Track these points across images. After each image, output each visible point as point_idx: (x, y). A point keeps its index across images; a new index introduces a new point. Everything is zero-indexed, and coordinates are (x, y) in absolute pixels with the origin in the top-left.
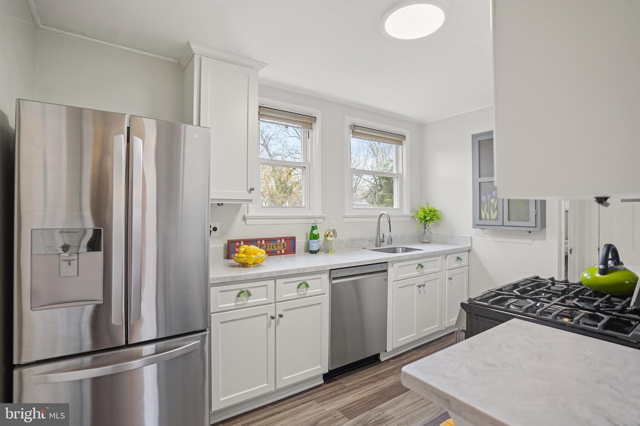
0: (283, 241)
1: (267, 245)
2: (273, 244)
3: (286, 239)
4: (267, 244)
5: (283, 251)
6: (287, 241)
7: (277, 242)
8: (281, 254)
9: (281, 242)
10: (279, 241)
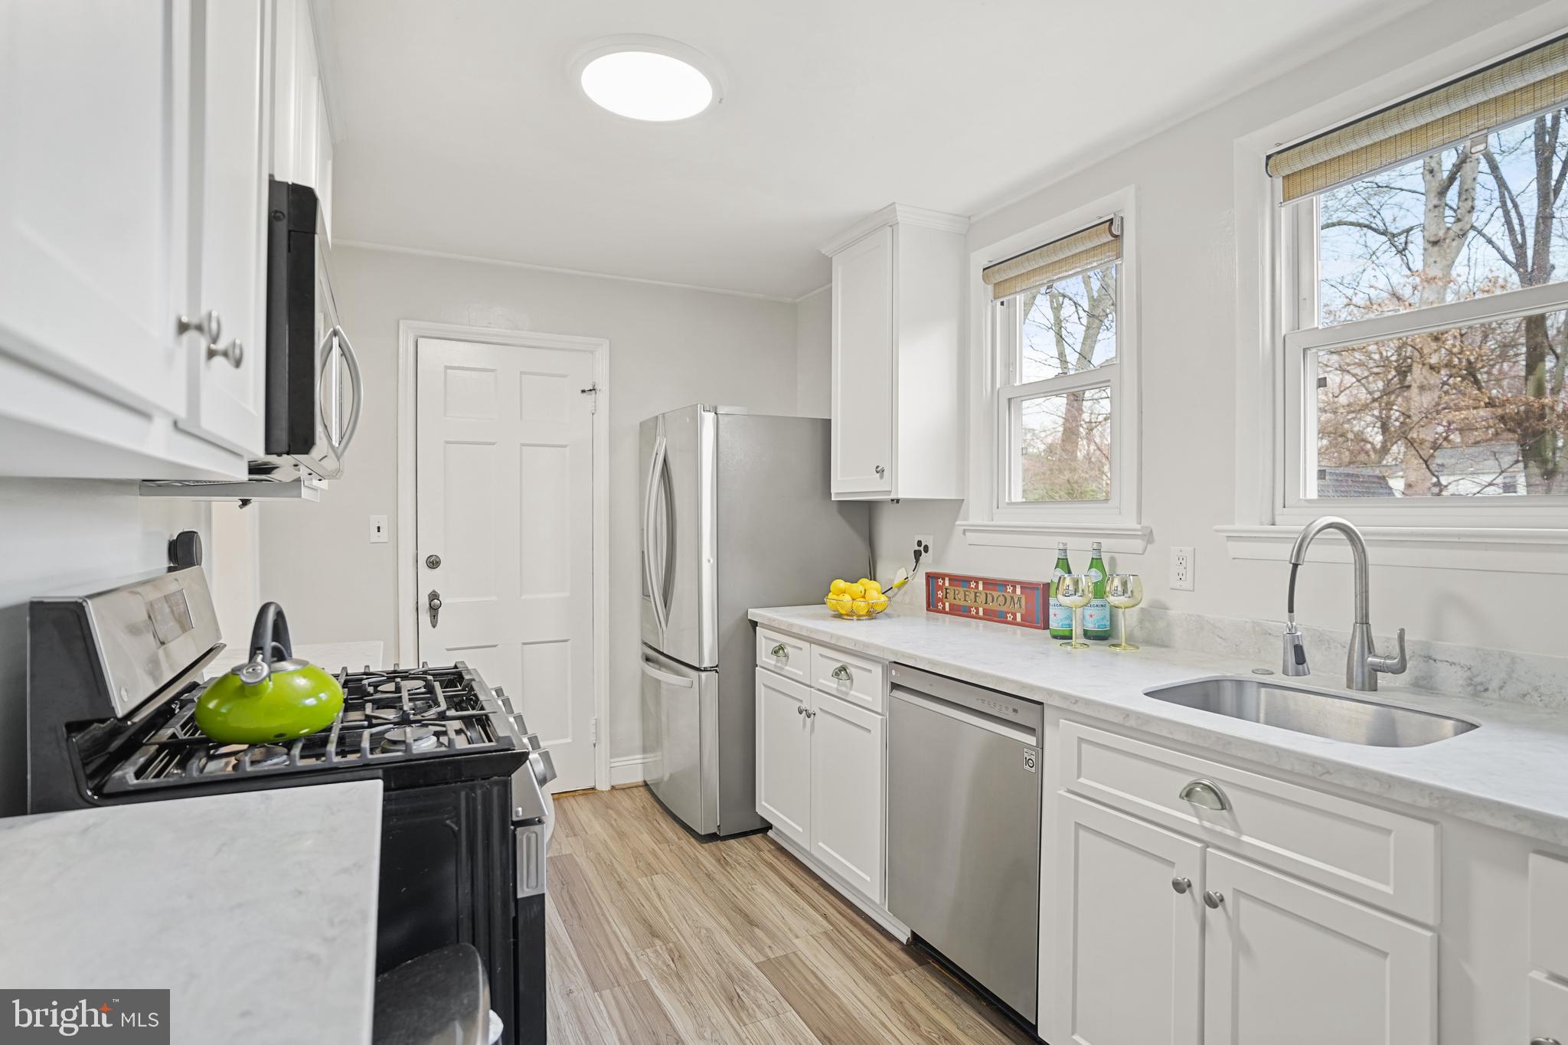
0: (1018, 591)
1: (986, 594)
2: (999, 593)
3: (1027, 587)
4: (988, 592)
5: (1019, 619)
6: (1028, 591)
7: (1006, 591)
8: (1014, 623)
9: (1014, 591)
10: (1010, 589)
